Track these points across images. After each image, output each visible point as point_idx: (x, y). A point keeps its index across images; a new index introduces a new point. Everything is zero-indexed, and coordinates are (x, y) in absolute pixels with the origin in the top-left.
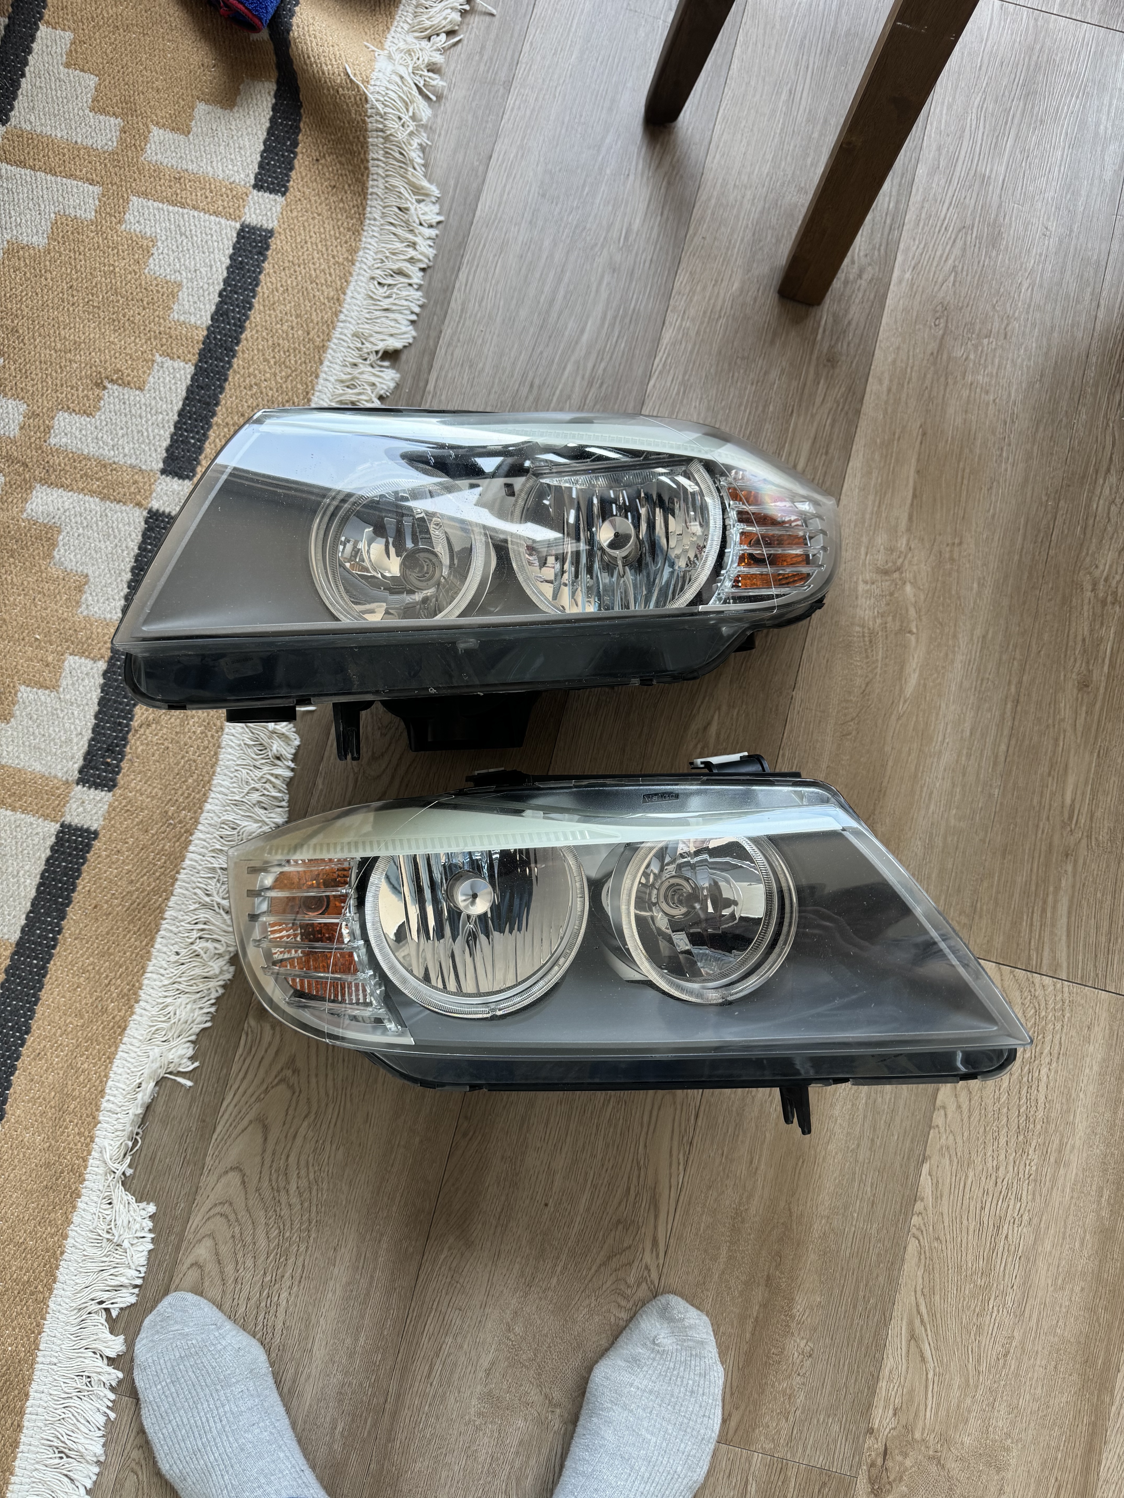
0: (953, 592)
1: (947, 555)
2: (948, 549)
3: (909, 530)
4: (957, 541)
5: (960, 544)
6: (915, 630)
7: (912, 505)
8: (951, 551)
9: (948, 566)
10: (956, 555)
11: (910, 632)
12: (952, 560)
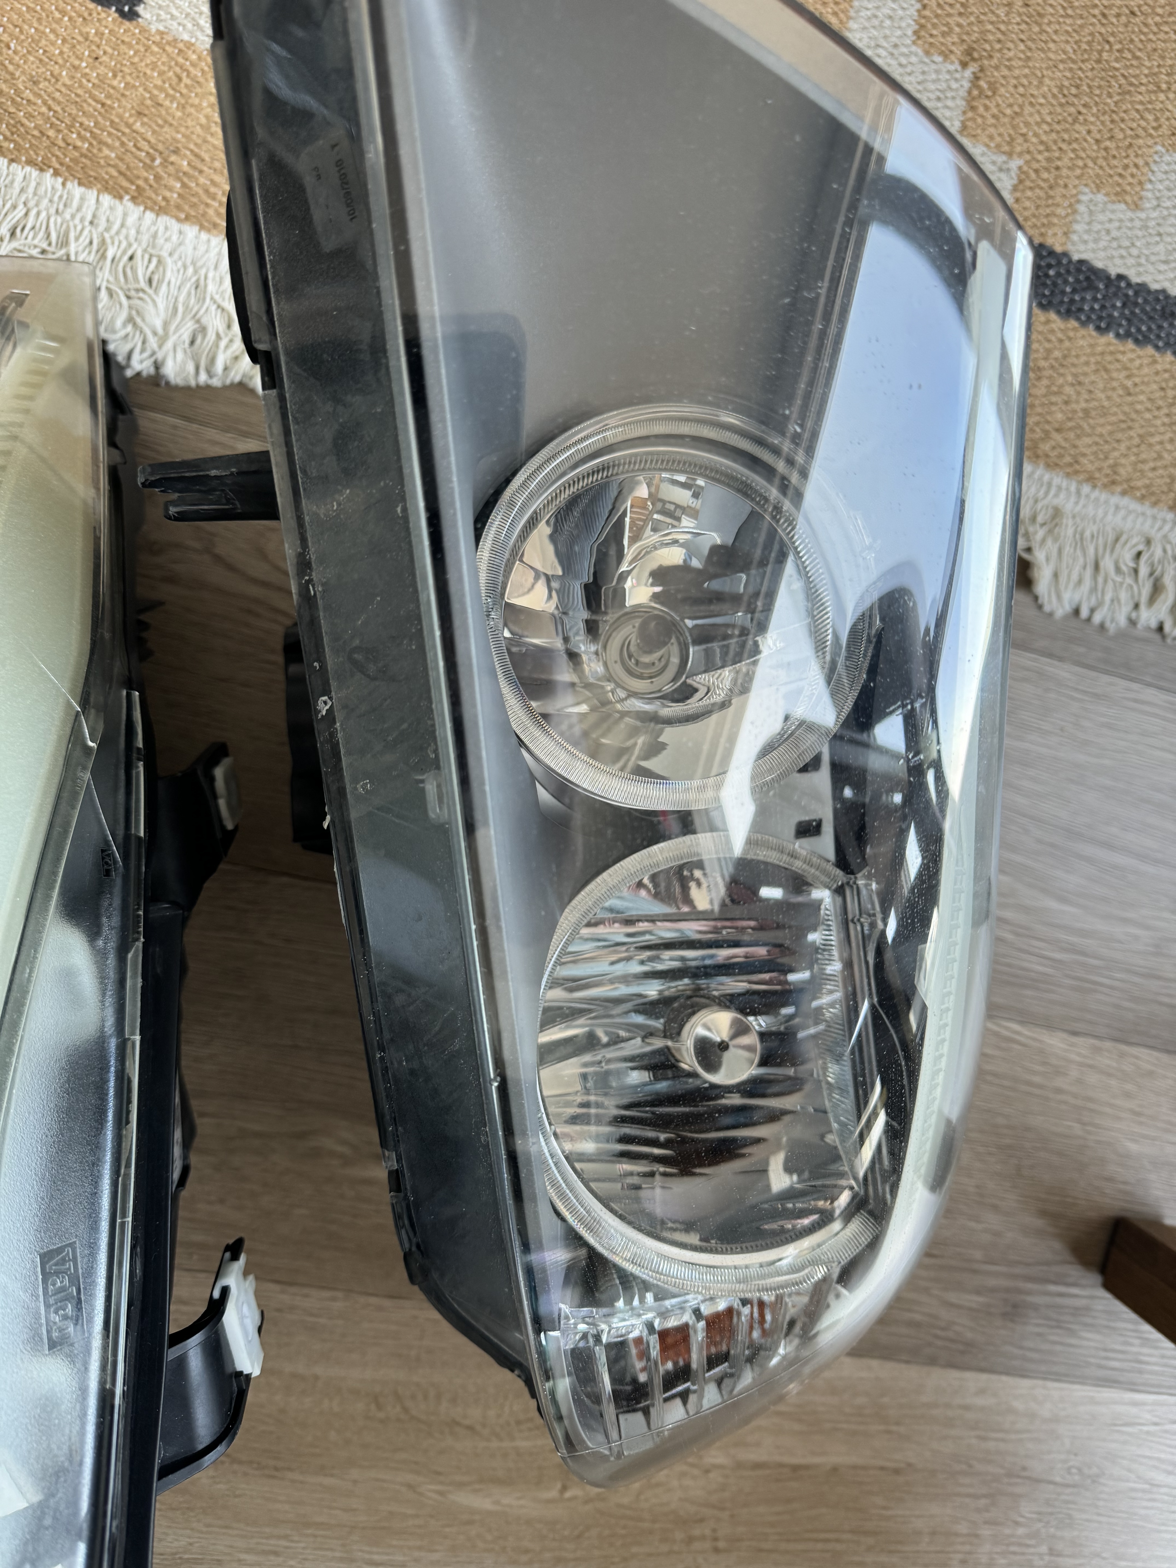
1: (697, 1532)
2: (707, 1532)
3: (740, 1465)
4: (721, 1544)
5: (717, 1550)
6: (568, 1495)
7: (781, 1465)
8: (703, 1538)
9: (679, 1535)
10: (697, 1545)
11: (564, 1488)
12: (690, 1540)
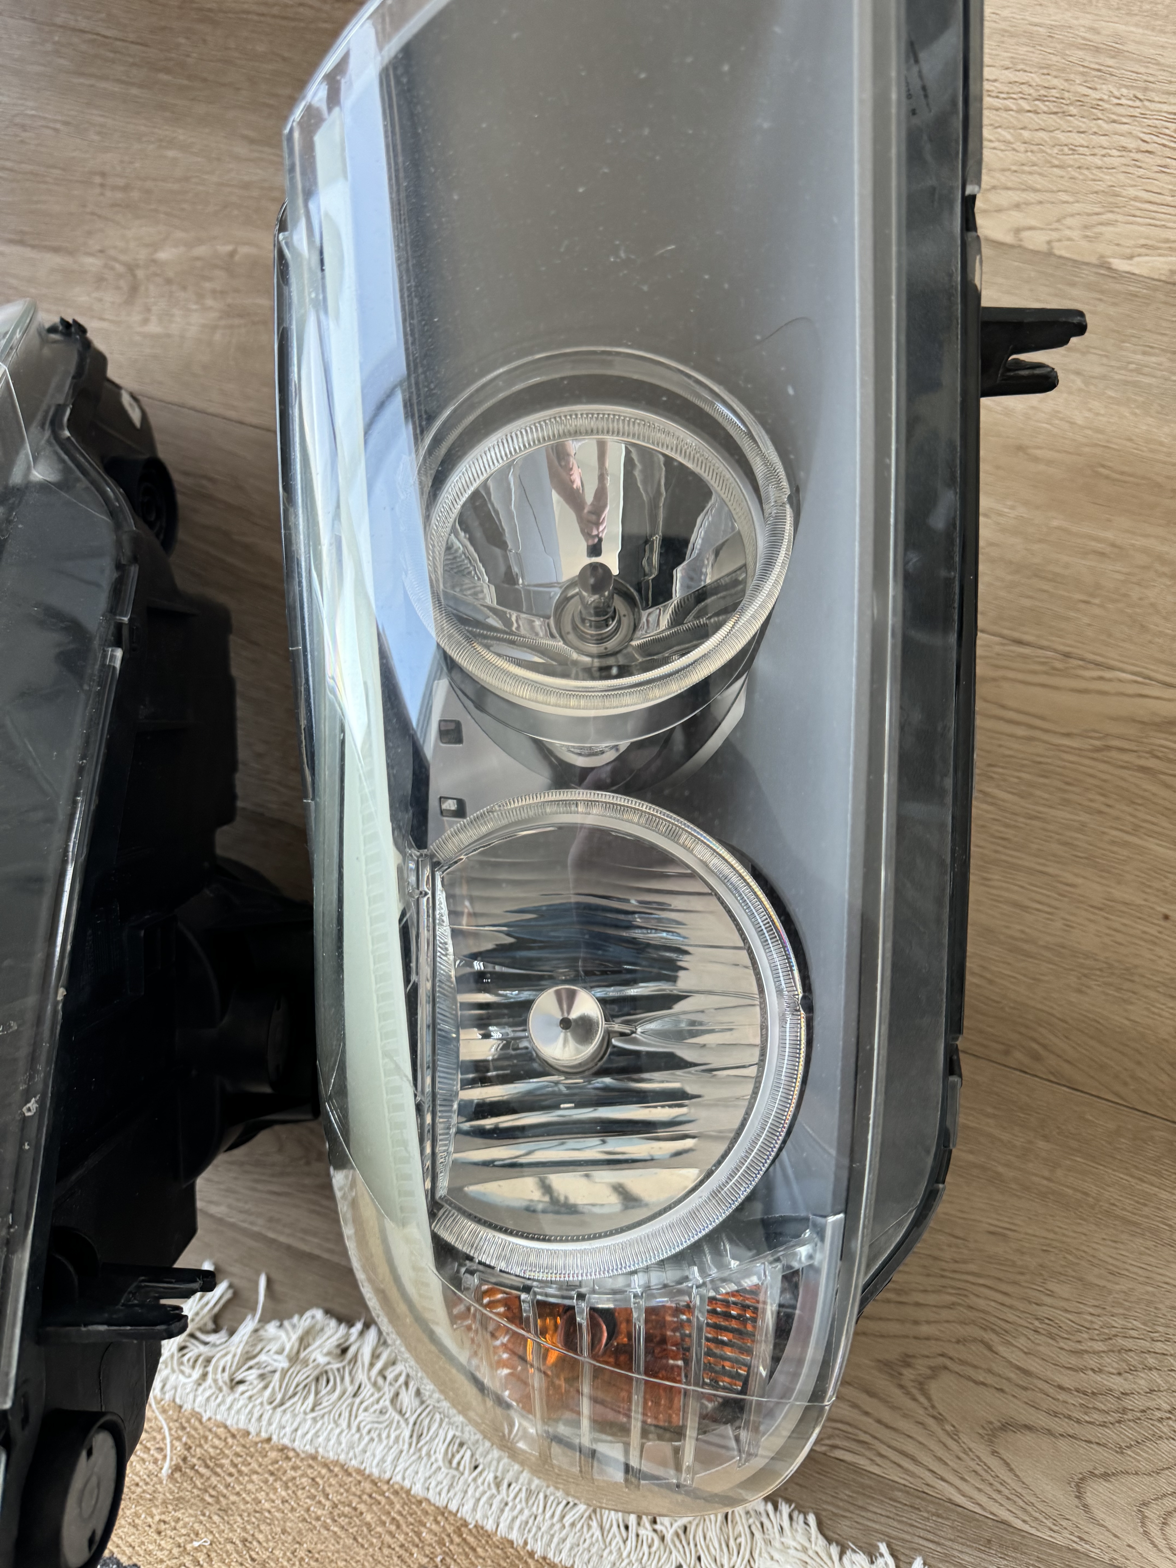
0: (176, 187)
1: (119, 195)
2: (109, 194)
4: (98, 180)
5: (103, 174)
7: (33, 247)
8: (114, 188)
9: (135, 195)
10: (121, 182)
12: (126, 188)
